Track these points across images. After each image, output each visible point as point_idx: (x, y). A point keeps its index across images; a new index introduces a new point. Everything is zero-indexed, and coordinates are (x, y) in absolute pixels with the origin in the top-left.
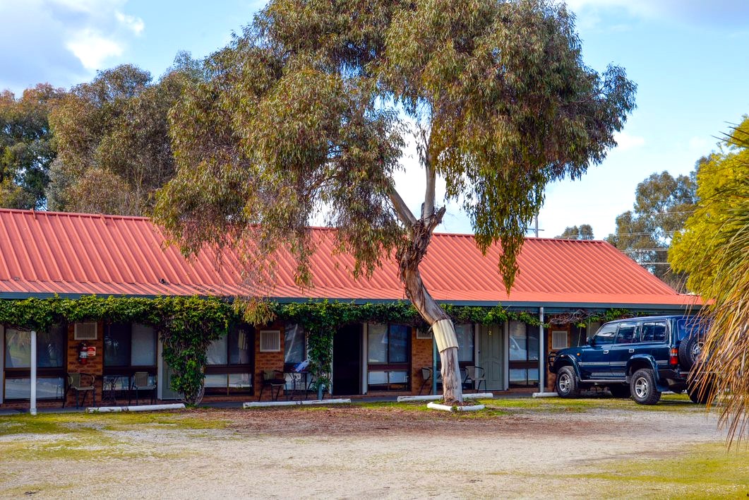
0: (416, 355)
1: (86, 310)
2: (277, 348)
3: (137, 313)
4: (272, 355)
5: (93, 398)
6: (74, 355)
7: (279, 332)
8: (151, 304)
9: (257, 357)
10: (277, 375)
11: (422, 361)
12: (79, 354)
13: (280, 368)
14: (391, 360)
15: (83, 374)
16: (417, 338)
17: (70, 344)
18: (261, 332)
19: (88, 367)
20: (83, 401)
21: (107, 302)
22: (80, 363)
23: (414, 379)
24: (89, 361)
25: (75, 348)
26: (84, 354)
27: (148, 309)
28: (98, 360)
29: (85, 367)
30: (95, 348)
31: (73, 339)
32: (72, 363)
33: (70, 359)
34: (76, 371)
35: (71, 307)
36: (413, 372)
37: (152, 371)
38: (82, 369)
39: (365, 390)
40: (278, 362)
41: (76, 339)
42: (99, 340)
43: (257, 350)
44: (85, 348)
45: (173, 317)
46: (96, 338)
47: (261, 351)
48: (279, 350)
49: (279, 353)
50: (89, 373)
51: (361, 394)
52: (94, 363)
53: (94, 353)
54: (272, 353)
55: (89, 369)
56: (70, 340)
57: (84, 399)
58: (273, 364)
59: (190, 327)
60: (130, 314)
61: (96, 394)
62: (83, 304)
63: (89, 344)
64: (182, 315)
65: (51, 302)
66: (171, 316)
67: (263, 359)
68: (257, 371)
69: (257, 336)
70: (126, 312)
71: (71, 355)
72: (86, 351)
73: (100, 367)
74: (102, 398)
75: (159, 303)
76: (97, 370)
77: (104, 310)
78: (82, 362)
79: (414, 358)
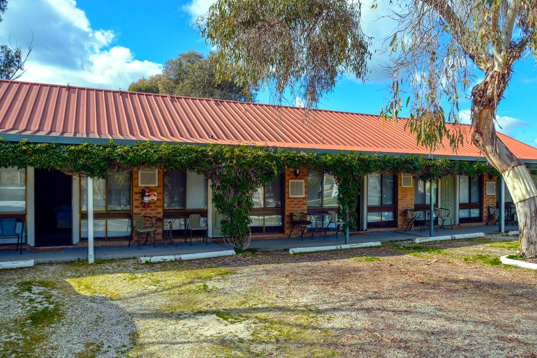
0: (400, 200)
1: (140, 156)
2: (302, 195)
3: (189, 159)
4: (298, 200)
5: (154, 237)
6: (139, 200)
7: (304, 181)
8: (202, 151)
9: (287, 201)
10: (302, 216)
11: (405, 204)
12: (143, 200)
13: (305, 210)
14: (384, 203)
15: (147, 217)
16: (402, 186)
17: (135, 190)
18: (290, 181)
19: (150, 210)
20: (146, 241)
21: (160, 149)
22: (144, 206)
23: (399, 218)
24: (150, 205)
25: (139, 193)
26: (146, 199)
27: (200, 155)
28: (159, 203)
29: (148, 210)
30: (156, 194)
31: (137, 186)
32: (137, 207)
33: (135, 203)
34: (141, 213)
35: (124, 152)
36: (399, 213)
37: (203, 213)
38: (146, 212)
39: (365, 227)
40: (303, 206)
41: (139, 185)
42: (159, 186)
43: (286, 196)
44: (147, 194)
45: (224, 164)
46: (157, 185)
47: (290, 196)
48: (304, 196)
49: (303, 198)
50: (151, 216)
51: (362, 230)
52: (155, 207)
53: (155, 198)
54: (299, 198)
55: (151, 212)
56: (136, 186)
57: (147, 237)
58: (299, 207)
59: (240, 174)
60: (182, 161)
61: (157, 234)
62: (137, 151)
63: (151, 190)
64: (232, 162)
65: (105, 148)
66: (221, 163)
67: (292, 203)
68: (287, 213)
69: (286, 184)
70: (178, 159)
71: (136, 200)
72: (149, 196)
73: (160, 210)
74: (163, 237)
75: (211, 150)
76: (159, 213)
77: (157, 156)
78: (145, 206)
79: (399, 202)
